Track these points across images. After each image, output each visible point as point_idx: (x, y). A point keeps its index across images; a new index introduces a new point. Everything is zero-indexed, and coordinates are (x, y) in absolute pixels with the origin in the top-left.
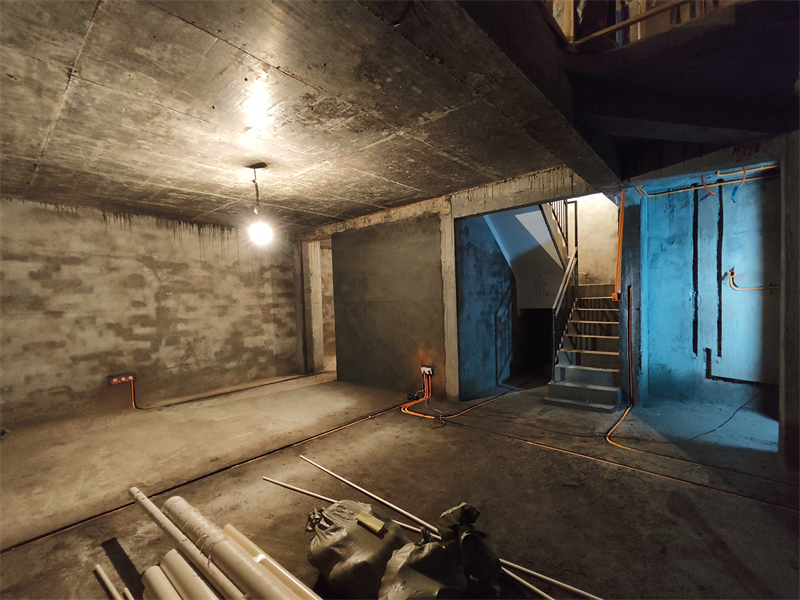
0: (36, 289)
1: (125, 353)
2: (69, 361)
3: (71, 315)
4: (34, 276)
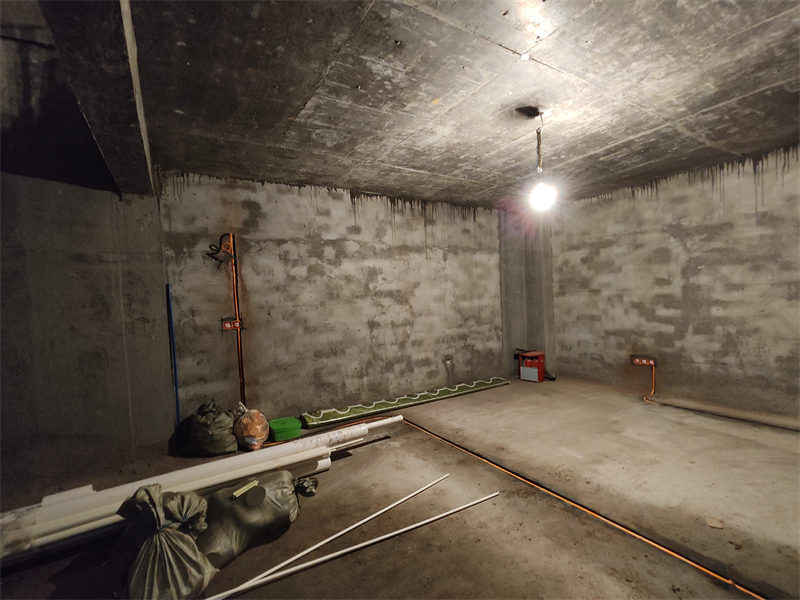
0: (585, 272)
1: (646, 335)
2: (603, 334)
3: (606, 293)
4: (584, 261)
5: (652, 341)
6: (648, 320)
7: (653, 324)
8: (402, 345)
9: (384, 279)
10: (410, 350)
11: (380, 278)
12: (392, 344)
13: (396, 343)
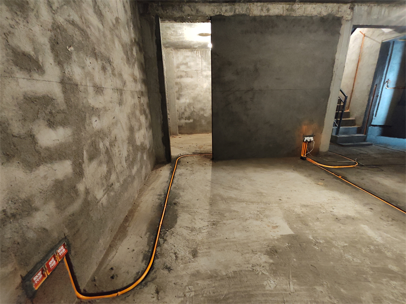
1: (37, 203)
5: (51, 207)
6: (30, 166)
7: (42, 170)
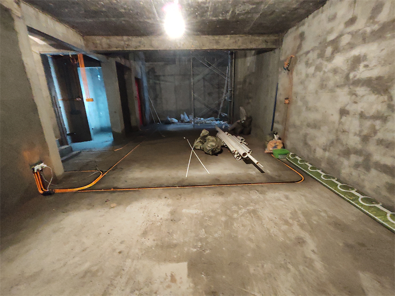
8: (365, 139)
9: (366, 66)
10: (372, 148)
11: (362, 65)
12: (355, 134)
13: (359, 135)
